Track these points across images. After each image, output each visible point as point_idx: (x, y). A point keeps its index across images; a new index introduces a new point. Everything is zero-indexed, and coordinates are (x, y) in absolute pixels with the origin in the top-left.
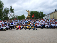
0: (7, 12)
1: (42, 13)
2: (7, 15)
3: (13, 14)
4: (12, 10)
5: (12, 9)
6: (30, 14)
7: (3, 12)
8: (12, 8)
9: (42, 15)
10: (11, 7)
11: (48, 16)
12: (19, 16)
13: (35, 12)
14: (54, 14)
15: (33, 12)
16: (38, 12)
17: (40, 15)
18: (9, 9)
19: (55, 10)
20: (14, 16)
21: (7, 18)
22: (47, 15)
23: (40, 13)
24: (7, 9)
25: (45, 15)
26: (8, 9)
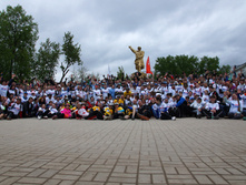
0: (49, 58)
1: (214, 62)
2: (51, 72)
5: (73, 48)
6: (157, 67)
7: (36, 60)
8: (74, 44)
10: (67, 36)
13: (177, 57)
16: (193, 60)
18: (61, 48)
20: (82, 76)
23: (203, 63)
24: (52, 49)
26: (56, 46)
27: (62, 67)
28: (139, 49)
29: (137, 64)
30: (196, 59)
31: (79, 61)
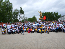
0: (16, 13)
1: (57, 14)
2: (17, 17)
3: (23, 15)
4: (22, 12)
7: (12, 14)
8: (22, 10)
9: (57, 16)
10: (21, 8)
12: (30, 18)
13: (48, 12)
15: (46, 13)
16: (52, 13)
17: (54, 16)
20: (24, 18)
21: (16, 21)
22: (63, 16)
23: (54, 14)
25: (60, 16)
26: (18, 10)
27: (20, 16)
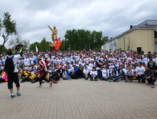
5: (11, 23)
6: (66, 36)
10: (6, 15)
11: (113, 42)
13: (79, 31)
14: (126, 36)
15: (74, 30)
16: (88, 33)
17: (93, 39)
18: (2, 23)
19: (131, 27)
22: (112, 39)
23: (93, 35)
25: (106, 40)
27: (4, 36)
28: (55, 28)
29: (53, 38)
30: (90, 32)
31: (15, 32)
